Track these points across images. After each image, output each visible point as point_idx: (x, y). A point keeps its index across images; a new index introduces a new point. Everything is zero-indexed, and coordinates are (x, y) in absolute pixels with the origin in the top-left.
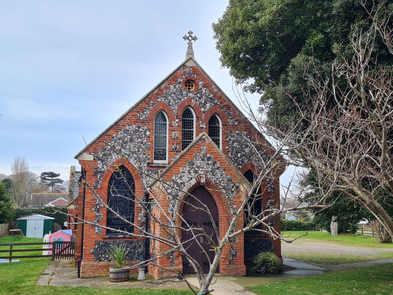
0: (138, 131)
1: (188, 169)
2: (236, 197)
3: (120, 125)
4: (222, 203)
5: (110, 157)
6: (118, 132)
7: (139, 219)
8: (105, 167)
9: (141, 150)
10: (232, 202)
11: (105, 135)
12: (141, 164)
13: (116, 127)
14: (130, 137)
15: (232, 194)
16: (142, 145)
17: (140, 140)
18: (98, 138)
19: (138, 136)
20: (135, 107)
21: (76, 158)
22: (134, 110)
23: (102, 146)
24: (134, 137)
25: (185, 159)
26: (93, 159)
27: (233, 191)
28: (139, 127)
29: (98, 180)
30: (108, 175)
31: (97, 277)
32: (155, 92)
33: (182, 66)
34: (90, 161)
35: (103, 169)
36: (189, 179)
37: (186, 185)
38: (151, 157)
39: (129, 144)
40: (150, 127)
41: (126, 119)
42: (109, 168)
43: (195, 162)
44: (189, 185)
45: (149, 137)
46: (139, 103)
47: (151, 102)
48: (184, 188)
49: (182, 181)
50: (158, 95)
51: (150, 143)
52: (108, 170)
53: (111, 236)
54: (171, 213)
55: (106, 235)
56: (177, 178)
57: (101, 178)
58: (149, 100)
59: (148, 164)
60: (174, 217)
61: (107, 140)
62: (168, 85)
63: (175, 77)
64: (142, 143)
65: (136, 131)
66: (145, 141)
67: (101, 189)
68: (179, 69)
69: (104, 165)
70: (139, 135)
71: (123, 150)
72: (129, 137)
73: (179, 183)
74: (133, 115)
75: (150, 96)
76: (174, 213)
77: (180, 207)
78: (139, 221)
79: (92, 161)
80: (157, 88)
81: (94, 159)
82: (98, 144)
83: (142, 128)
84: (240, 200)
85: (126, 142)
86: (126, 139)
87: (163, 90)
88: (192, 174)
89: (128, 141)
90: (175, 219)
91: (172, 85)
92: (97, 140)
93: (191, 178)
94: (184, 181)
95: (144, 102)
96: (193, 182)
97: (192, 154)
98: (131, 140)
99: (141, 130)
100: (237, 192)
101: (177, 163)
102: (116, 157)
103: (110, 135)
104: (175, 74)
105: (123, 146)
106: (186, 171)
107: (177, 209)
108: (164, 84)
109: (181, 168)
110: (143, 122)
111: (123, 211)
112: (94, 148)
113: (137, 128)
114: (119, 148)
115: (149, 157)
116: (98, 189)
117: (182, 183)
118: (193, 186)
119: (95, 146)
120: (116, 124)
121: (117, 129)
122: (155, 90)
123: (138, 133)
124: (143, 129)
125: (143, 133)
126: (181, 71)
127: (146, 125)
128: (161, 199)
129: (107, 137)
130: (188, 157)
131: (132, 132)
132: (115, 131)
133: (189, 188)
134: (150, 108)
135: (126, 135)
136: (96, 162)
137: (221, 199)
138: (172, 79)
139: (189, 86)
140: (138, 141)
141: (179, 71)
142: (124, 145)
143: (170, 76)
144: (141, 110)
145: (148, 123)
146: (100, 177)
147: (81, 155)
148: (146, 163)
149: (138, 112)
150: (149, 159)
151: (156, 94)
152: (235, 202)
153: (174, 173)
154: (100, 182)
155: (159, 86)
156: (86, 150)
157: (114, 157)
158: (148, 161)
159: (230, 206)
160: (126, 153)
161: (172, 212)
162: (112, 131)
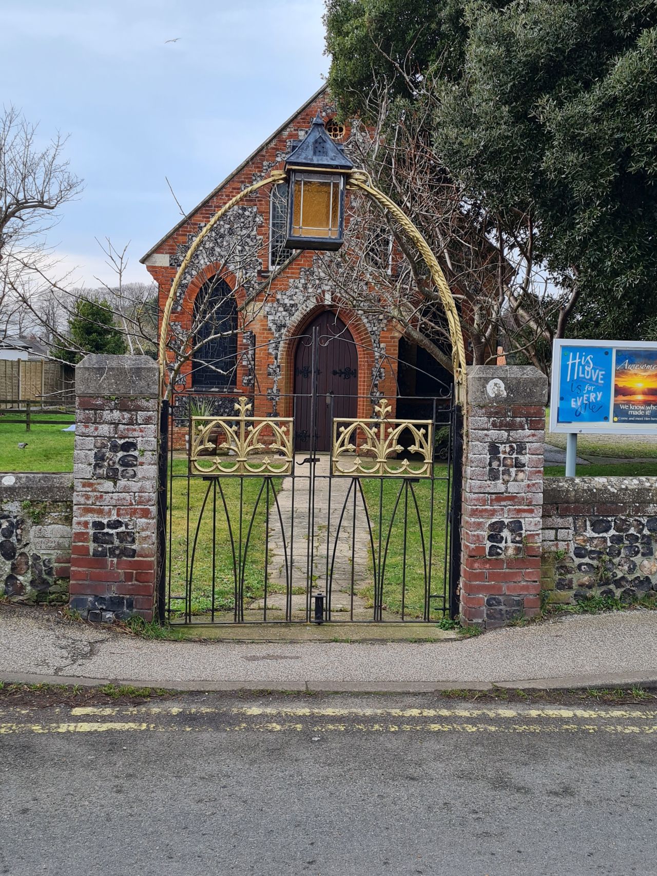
0: (242, 215)
1: (303, 281)
2: (385, 329)
3: (211, 206)
4: (361, 340)
5: (197, 261)
6: (209, 218)
7: (244, 363)
8: (189, 277)
9: (247, 248)
10: (378, 337)
11: (188, 224)
12: (246, 273)
13: (206, 210)
14: (229, 226)
15: (379, 323)
16: (248, 240)
17: (244, 232)
18: (176, 230)
19: (242, 225)
20: (237, 174)
21: (143, 261)
22: (236, 179)
23: (183, 243)
24: (235, 226)
25: (299, 264)
26: (168, 265)
27: (381, 320)
28: (244, 209)
29: (178, 298)
30: (192, 291)
31: (179, 450)
32: (272, 145)
33: (319, 94)
34: (164, 268)
35: (186, 282)
36: (305, 298)
37: (300, 309)
38: (264, 261)
39: (227, 238)
40: (263, 208)
41: (222, 196)
42: (194, 279)
43: (316, 269)
44: (305, 308)
45: (262, 227)
46: (244, 167)
47: (265, 163)
48: (296, 313)
49: (292, 302)
50: (277, 149)
51: (261, 237)
52: (192, 282)
53: (201, 389)
54: (273, 353)
55: (192, 387)
56: (284, 297)
57: (183, 296)
58: (260, 159)
59: (259, 272)
60: (279, 360)
61: (190, 231)
62: (295, 130)
63: (307, 115)
64: (249, 236)
65: (239, 216)
66: (254, 233)
67: (182, 313)
68: (314, 100)
69: (187, 275)
70: (243, 222)
71: (218, 249)
72: (227, 226)
73: (288, 305)
74: (234, 189)
75: (264, 153)
76: (279, 353)
77: (289, 344)
78: (244, 366)
79: (168, 268)
80: (274, 137)
81: (171, 265)
82: (176, 238)
83: (250, 210)
84: (392, 335)
85: (222, 236)
86: (222, 230)
87: (285, 142)
88: (310, 290)
89: (226, 233)
90: (281, 363)
91: (302, 130)
92: (174, 232)
93: (308, 298)
94: (297, 302)
95: (253, 164)
96: (312, 303)
97: (311, 257)
98: (231, 232)
99: (247, 213)
100: (388, 321)
101: (285, 272)
102: (206, 260)
103: (196, 224)
104: (308, 110)
105: (217, 243)
106: (300, 285)
107: (284, 347)
108: (288, 130)
109: (292, 280)
110: (251, 201)
111: (219, 350)
112: (171, 245)
113: (240, 211)
114: (211, 245)
115: (260, 260)
116: (178, 313)
117: (292, 306)
118: (311, 310)
119: (171, 242)
120: (205, 204)
121: (207, 214)
122: (271, 141)
123: (242, 220)
124: (251, 213)
125: (250, 219)
126: (319, 103)
127: (256, 205)
128: (258, 330)
129: (191, 228)
130: (304, 261)
131: (232, 218)
132: (204, 217)
133: (305, 313)
134: (263, 174)
135: (222, 223)
136: (173, 269)
137: (359, 333)
138: (301, 119)
139: (335, 130)
140: (242, 234)
141: (314, 104)
142: (219, 241)
143: (299, 113)
144: (247, 178)
145: (258, 201)
146: (181, 294)
147: (150, 258)
148: (256, 271)
149: (242, 182)
150: (260, 264)
151: (273, 148)
152: (383, 337)
153: (280, 289)
154: (181, 301)
155: (279, 133)
156: (158, 249)
157: (202, 262)
158: (259, 268)
159: (375, 345)
160: (222, 253)
161: (276, 351)
162: (198, 217)
